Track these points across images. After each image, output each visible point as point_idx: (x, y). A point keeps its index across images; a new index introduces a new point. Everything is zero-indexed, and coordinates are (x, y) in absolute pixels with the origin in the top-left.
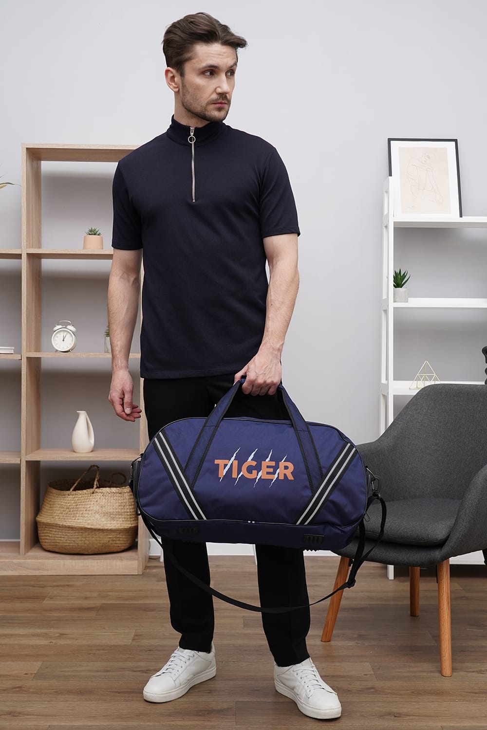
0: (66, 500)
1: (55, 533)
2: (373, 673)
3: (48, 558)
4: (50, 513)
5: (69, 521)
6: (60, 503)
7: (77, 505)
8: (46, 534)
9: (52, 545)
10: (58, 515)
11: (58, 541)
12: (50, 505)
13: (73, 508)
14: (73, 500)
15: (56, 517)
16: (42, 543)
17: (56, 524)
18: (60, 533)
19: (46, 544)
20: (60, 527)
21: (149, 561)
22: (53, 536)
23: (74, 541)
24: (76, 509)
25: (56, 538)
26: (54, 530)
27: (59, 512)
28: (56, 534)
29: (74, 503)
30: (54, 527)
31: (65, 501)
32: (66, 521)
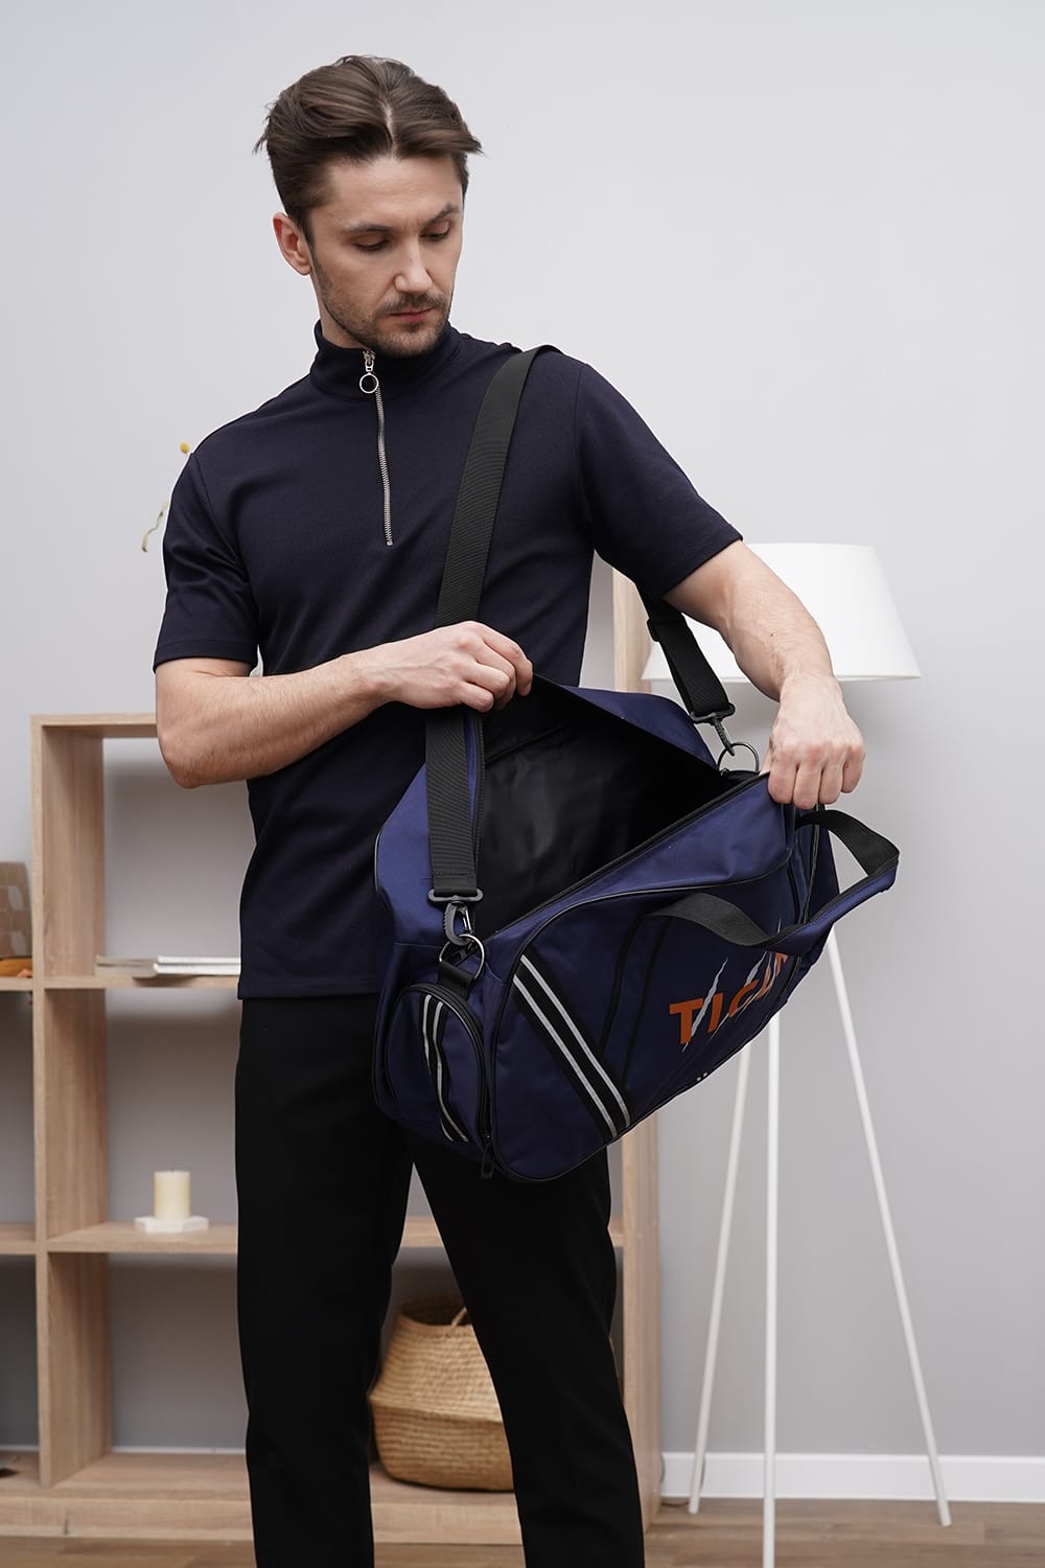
0: (440, 1349)
1: (414, 1434)
3: (400, 1500)
4: (402, 1382)
5: (447, 1405)
6: (426, 1357)
7: (468, 1363)
8: (394, 1438)
9: (409, 1466)
10: (421, 1386)
11: (422, 1455)
12: (404, 1361)
13: (459, 1370)
14: (458, 1350)
15: (418, 1393)
16: (387, 1462)
17: (416, 1411)
18: (426, 1435)
19: (394, 1463)
20: (425, 1419)
21: (660, 1512)
22: (410, 1441)
23: (461, 1455)
24: (467, 1373)
25: (417, 1448)
26: (412, 1427)
27: (425, 1380)
28: (417, 1438)
29: (461, 1357)
30: (412, 1419)
31: (440, 1353)
32: (439, 1404)
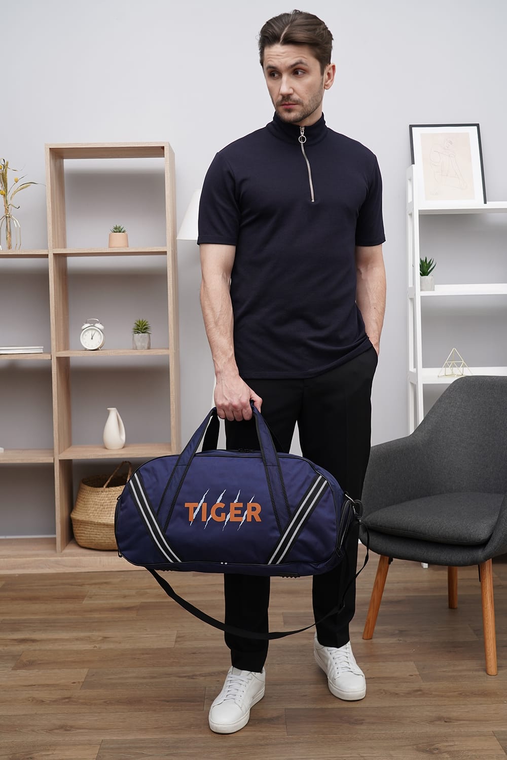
0: (99, 497)
1: (90, 530)
2: (418, 673)
3: (84, 555)
4: (84, 510)
5: (103, 519)
6: (94, 500)
7: (111, 502)
8: (82, 532)
9: (88, 542)
10: (92, 512)
11: (93, 538)
12: (84, 502)
13: (107, 505)
14: (107, 497)
15: (91, 514)
16: (77, 540)
17: (91, 521)
18: (95, 531)
19: (82, 541)
20: (95, 524)
22: (89, 533)
23: (109, 538)
24: (111, 506)
25: (91, 536)
26: (89, 527)
27: (93, 509)
28: (91, 532)
29: (108, 500)
30: (90, 525)
31: (99, 498)
32: (100, 519)
